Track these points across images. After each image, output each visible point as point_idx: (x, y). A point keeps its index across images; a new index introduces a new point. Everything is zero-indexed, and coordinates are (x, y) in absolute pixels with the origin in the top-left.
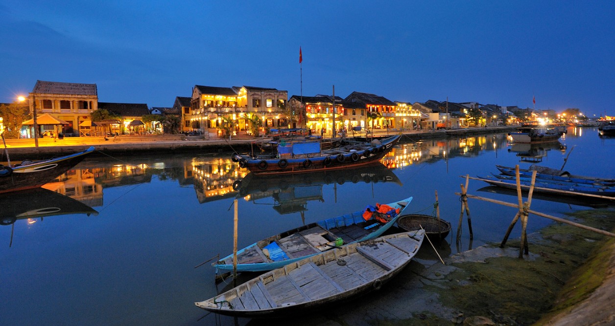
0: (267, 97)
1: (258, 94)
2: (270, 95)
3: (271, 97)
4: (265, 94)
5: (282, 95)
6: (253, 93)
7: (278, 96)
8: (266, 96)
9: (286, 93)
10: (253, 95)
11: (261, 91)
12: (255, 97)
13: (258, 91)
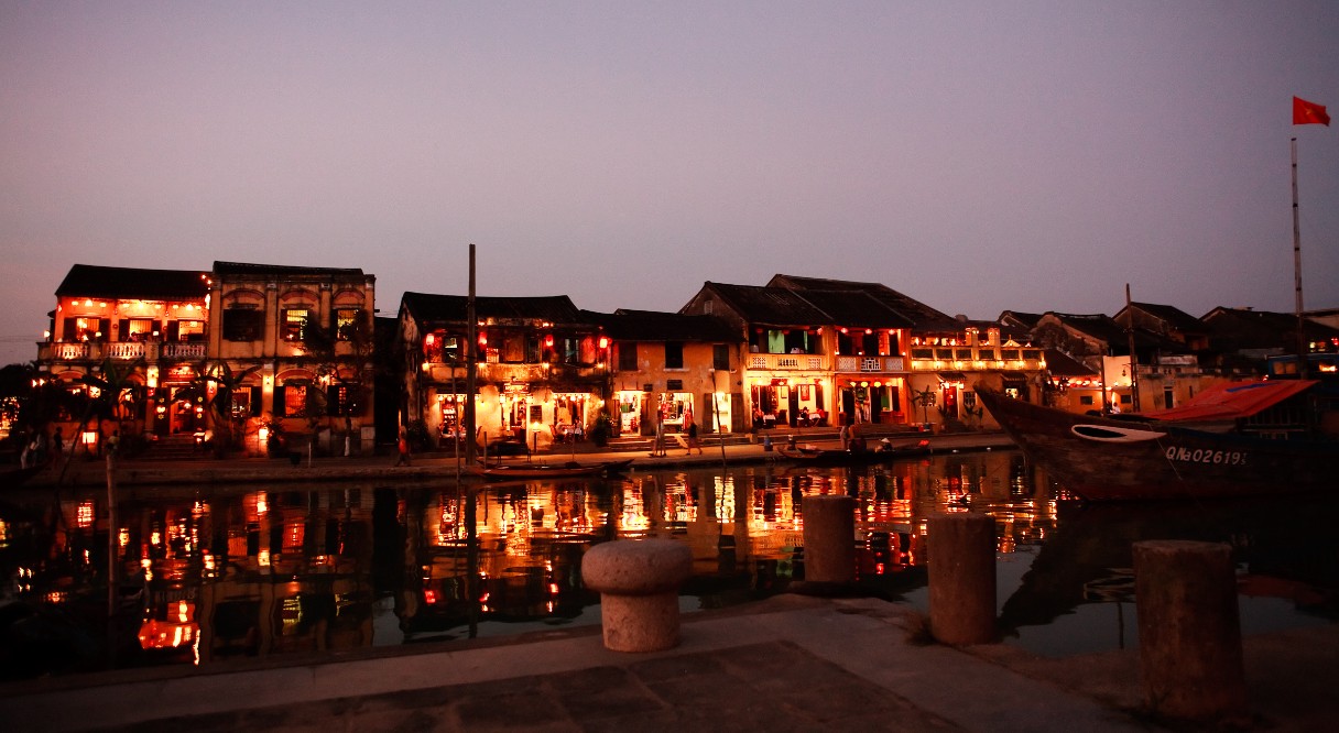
0: (292, 301)
1: (253, 292)
2: (301, 292)
3: (306, 301)
4: (283, 289)
5: (353, 290)
6: (234, 288)
7: (332, 299)
8: (285, 296)
9: (368, 286)
10: (234, 294)
11: (268, 281)
12: (242, 300)
13: (255, 281)
